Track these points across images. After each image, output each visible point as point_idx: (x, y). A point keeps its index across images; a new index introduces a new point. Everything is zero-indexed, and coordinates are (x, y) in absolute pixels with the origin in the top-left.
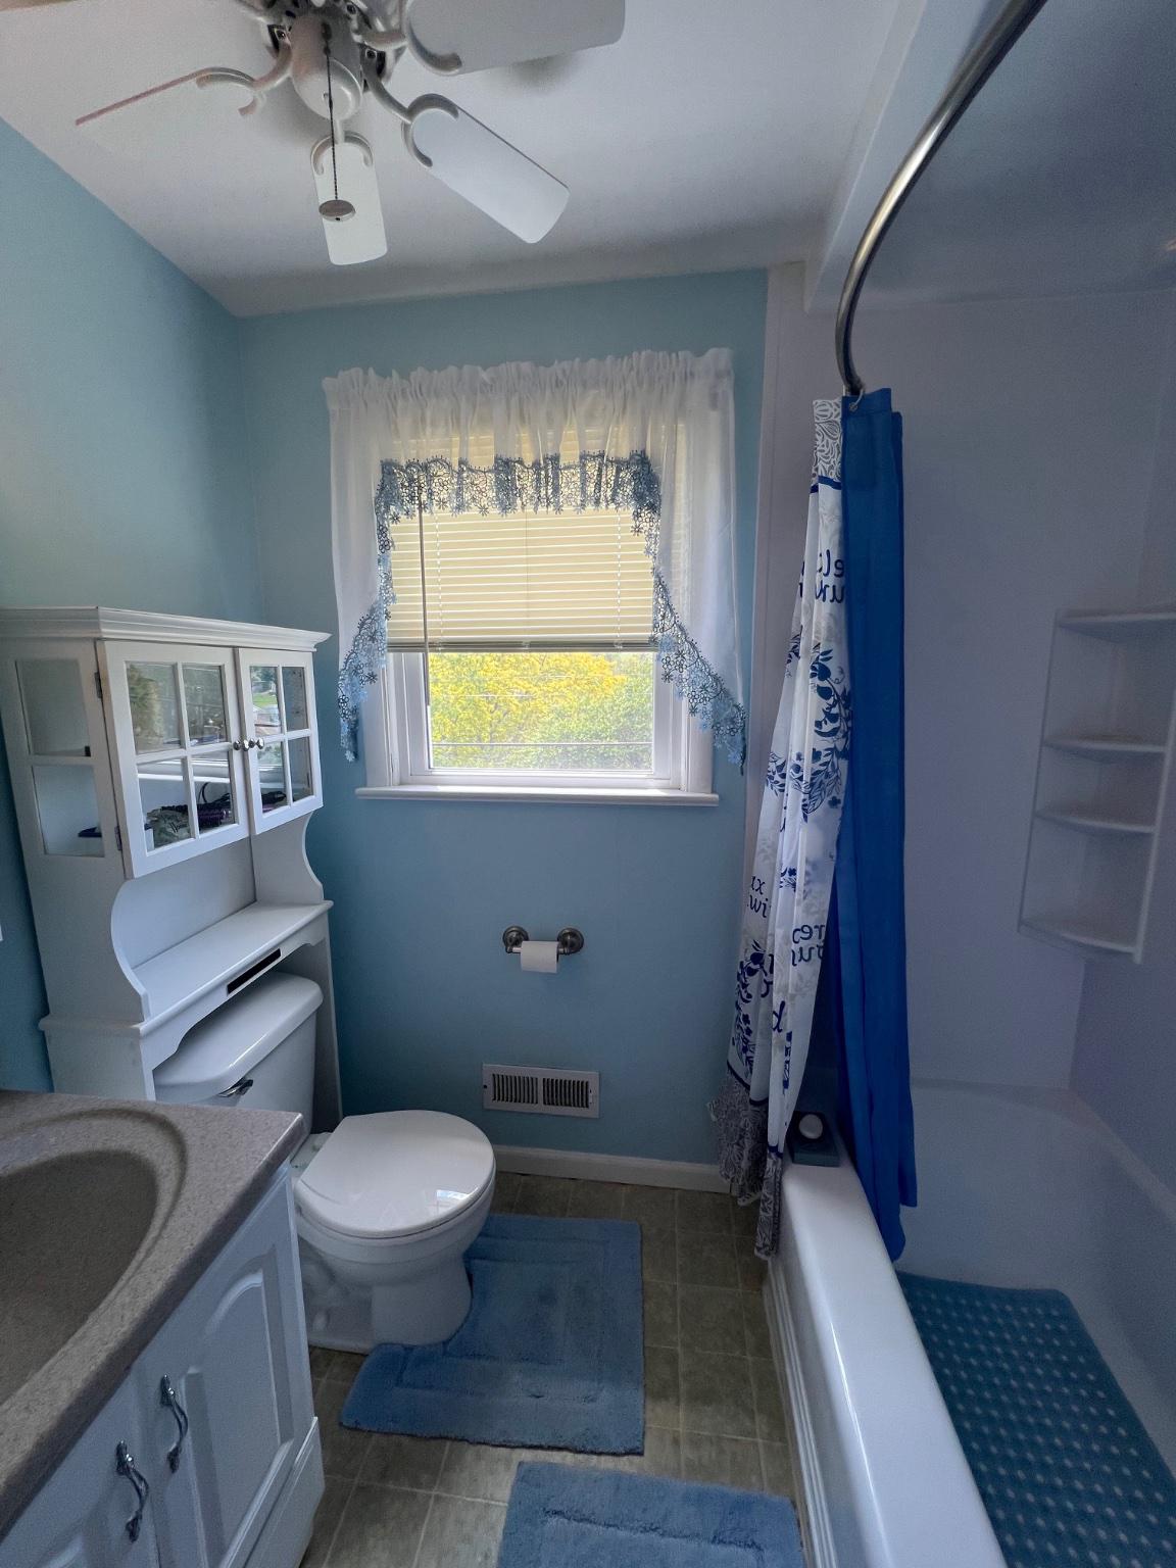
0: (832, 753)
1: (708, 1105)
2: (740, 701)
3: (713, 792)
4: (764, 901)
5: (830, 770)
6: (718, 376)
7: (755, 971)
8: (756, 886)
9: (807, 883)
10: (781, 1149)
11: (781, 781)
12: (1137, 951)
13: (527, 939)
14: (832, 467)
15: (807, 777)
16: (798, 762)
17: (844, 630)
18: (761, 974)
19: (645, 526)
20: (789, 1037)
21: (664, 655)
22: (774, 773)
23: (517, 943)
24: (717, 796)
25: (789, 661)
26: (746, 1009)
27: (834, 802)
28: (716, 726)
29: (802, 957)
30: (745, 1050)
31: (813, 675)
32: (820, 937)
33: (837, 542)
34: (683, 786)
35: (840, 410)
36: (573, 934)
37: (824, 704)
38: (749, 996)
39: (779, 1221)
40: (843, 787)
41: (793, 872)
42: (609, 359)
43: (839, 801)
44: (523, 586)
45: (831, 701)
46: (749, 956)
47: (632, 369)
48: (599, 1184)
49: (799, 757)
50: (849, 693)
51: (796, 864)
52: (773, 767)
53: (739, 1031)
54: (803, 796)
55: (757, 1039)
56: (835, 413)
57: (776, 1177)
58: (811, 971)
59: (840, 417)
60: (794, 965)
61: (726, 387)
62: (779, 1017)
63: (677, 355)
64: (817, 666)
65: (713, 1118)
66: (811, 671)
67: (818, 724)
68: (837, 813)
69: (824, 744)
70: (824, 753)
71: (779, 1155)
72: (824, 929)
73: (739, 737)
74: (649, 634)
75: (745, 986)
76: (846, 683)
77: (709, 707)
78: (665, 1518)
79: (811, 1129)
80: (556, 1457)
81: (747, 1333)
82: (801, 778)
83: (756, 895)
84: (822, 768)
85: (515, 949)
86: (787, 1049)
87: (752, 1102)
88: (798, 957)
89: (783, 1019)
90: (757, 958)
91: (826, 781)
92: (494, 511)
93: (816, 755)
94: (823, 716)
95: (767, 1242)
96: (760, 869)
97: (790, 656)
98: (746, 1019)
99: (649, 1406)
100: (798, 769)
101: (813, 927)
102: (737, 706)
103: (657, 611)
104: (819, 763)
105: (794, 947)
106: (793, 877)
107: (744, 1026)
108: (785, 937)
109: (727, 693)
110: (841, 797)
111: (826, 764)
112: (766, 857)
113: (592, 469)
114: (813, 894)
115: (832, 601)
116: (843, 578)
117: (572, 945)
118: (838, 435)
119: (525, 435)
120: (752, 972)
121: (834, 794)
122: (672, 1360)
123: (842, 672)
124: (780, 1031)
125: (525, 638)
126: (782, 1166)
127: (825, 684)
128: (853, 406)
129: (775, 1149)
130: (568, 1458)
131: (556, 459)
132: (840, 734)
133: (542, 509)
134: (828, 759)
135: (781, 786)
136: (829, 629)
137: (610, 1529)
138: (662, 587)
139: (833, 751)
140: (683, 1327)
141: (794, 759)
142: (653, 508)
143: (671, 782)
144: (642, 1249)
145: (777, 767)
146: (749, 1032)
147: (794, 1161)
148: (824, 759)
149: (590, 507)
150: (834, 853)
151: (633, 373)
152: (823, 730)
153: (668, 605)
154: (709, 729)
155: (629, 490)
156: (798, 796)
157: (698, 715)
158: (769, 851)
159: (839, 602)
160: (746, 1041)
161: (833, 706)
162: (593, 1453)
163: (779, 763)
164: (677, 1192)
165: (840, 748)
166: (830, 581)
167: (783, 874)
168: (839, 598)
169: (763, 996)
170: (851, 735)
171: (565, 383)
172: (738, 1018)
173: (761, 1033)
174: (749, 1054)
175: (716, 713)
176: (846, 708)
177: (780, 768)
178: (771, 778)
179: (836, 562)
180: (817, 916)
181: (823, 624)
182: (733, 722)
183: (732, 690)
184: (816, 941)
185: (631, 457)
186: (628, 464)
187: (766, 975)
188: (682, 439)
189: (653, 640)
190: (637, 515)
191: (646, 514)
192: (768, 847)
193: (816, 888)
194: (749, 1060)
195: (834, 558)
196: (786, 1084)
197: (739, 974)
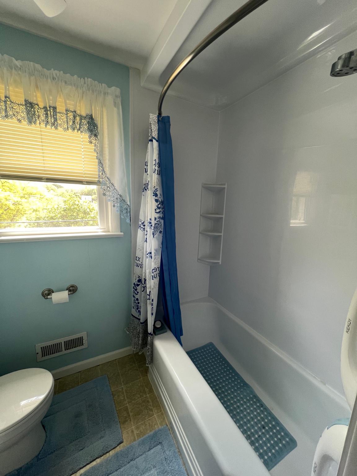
0: (159, 218)
1: (125, 329)
2: (129, 203)
3: (121, 232)
4: (140, 263)
5: (159, 223)
6: (116, 96)
7: (140, 284)
8: (138, 259)
9: (155, 255)
10: (152, 333)
11: (144, 227)
12: (220, 261)
13: (53, 292)
14: (156, 135)
15: (153, 225)
16: (150, 221)
17: (161, 183)
18: (141, 285)
19: (94, 141)
20: (153, 300)
21: (103, 187)
22: (141, 225)
23: (49, 294)
24: (122, 233)
25: (143, 191)
26: (137, 297)
27: (160, 232)
28: (121, 211)
29: (154, 277)
30: (138, 309)
31: (154, 195)
32: (159, 271)
33: (158, 157)
34: (110, 230)
35: (157, 119)
36: (72, 286)
37: (157, 204)
38: (138, 292)
39: (152, 353)
40: (163, 228)
41: (151, 253)
42: (75, 76)
43: (162, 232)
44: (41, 156)
45: (158, 203)
46: (137, 281)
47: (85, 83)
48: (89, 370)
49: (150, 219)
50: (163, 201)
51: (152, 250)
52: (140, 223)
53: (135, 304)
54: (152, 231)
55: (142, 305)
56: (156, 119)
57: (151, 341)
58: (157, 280)
59: (157, 121)
60: (153, 279)
61: (119, 101)
62: (149, 295)
63: (102, 85)
64: (155, 193)
65: (128, 333)
66: (153, 194)
67: (155, 210)
68: (161, 235)
69: (157, 215)
70: (157, 218)
71: (152, 335)
72: (159, 268)
73: (129, 214)
74: (97, 179)
75: (136, 290)
76: (162, 198)
77: (119, 205)
78: (134, 455)
79: (158, 325)
80: (94, 463)
81: (146, 389)
82: (152, 226)
83: (138, 262)
84: (157, 222)
85: (49, 297)
86: (152, 304)
87: (141, 323)
88: (153, 277)
89: (150, 296)
90: (140, 281)
91: (158, 226)
92: (25, 123)
93: (155, 219)
94: (156, 207)
95: (150, 361)
96: (138, 254)
97: (143, 190)
98: (137, 299)
99: (122, 427)
100: (150, 223)
101: (157, 268)
102: (128, 205)
103: (99, 172)
104: (156, 221)
105: (152, 274)
106: (151, 255)
107: (137, 302)
108: (150, 272)
109: (124, 201)
110: (162, 230)
111: (158, 221)
112: (140, 250)
113: (71, 115)
114: (156, 259)
115: (157, 174)
116: (160, 168)
117: (73, 290)
118: (157, 126)
119: (39, 95)
120: (138, 285)
121: (160, 230)
122: (126, 409)
123: (161, 195)
124: (150, 299)
125: (44, 176)
126: (153, 338)
127: (157, 198)
128: (160, 119)
129: (150, 334)
130: (98, 461)
131: (55, 108)
132: (161, 213)
133: (49, 127)
134: (158, 220)
135: (143, 229)
136: (157, 182)
137: (118, 471)
138: (101, 163)
139: (159, 217)
140: (127, 398)
141: (149, 220)
142: (96, 136)
143: (106, 229)
144: (109, 382)
145: (142, 223)
146: (138, 303)
147: (155, 335)
148: (157, 220)
149: (70, 130)
150: (161, 247)
151: (86, 85)
152: (157, 212)
153: (103, 170)
154: (119, 212)
155: (86, 127)
156: (151, 231)
157: (115, 207)
158: (141, 248)
159: (159, 175)
160: (138, 306)
161: (159, 205)
162: (107, 453)
163: (142, 222)
164: (117, 360)
165: (161, 217)
166: (157, 168)
167: (147, 254)
168: (159, 174)
169: (143, 291)
170: (164, 213)
171: (57, 79)
172: (134, 300)
173: (143, 302)
174: (139, 309)
175: (121, 207)
176: (162, 205)
177: (143, 223)
178: (140, 226)
179: (158, 163)
180: (157, 265)
181: (156, 181)
182: (127, 210)
183: (126, 200)
184: (158, 272)
185: (87, 116)
186: (85, 118)
187: (143, 285)
188: (105, 114)
189: (99, 181)
190: (90, 137)
191: (93, 137)
192: (141, 247)
193: (157, 257)
194: (139, 312)
195: (157, 162)
196: (152, 314)
197: (133, 287)
